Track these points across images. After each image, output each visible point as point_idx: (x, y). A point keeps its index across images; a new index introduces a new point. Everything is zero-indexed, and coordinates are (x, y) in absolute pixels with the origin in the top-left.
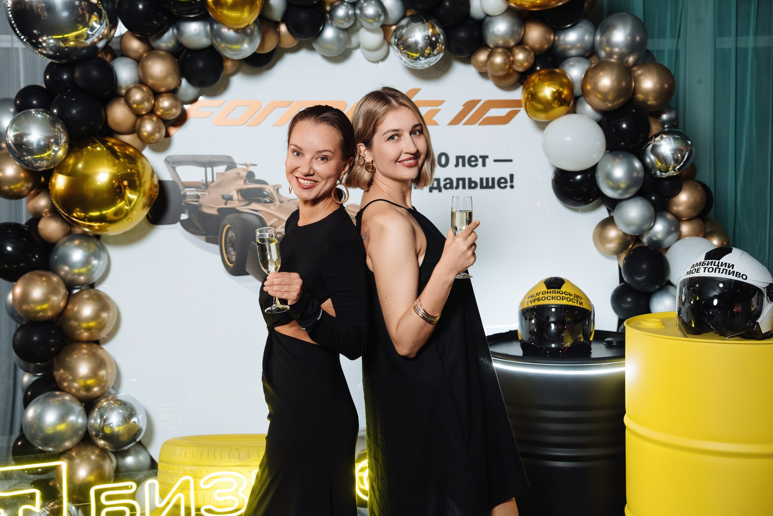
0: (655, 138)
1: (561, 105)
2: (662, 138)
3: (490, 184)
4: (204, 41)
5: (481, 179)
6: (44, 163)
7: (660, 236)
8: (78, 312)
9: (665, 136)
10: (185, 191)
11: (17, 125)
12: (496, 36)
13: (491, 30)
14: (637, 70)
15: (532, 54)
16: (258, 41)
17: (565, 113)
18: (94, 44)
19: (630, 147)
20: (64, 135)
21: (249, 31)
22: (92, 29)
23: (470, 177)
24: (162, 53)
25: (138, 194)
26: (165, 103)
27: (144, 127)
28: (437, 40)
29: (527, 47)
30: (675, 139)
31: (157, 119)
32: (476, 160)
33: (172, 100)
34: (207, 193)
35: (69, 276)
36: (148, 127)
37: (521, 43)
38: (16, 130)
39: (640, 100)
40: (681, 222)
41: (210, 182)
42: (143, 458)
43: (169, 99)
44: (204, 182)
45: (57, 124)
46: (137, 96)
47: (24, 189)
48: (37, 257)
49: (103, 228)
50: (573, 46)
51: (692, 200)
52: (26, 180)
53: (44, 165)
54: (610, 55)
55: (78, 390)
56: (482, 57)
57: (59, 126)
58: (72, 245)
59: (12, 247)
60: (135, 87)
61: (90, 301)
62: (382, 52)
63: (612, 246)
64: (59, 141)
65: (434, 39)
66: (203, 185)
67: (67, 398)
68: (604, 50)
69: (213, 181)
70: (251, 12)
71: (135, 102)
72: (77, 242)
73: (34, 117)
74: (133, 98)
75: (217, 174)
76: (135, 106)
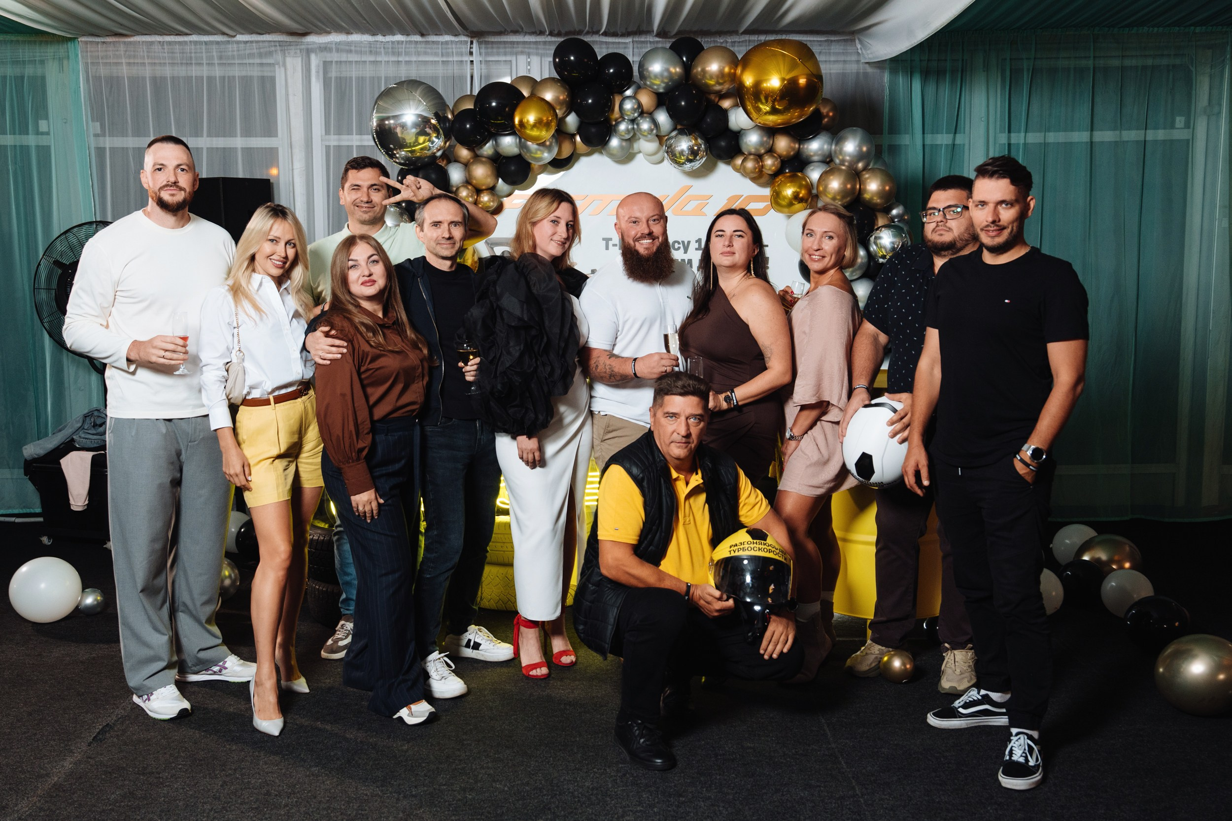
0: (876, 231)
1: (799, 203)
4: (515, 150)
9: (883, 229)
12: (748, 145)
13: (745, 140)
14: (865, 174)
15: (781, 159)
16: (556, 150)
17: (804, 209)
18: (435, 153)
21: (548, 143)
22: (433, 142)
24: (484, 159)
26: (485, 198)
28: (699, 149)
29: (775, 155)
30: (893, 232)
33: (491, 195)
37: (771, 151)
39: (867, 199)
43: (488, 194)
46: (464, 192)
50: (816, 154)
54: (842, 162)
56: (739, 161)
57: (405, 217)
60: (463, 186)
62: (658, 157)
65: (696, 148)
68: (838, 158)
70: (547, 131)
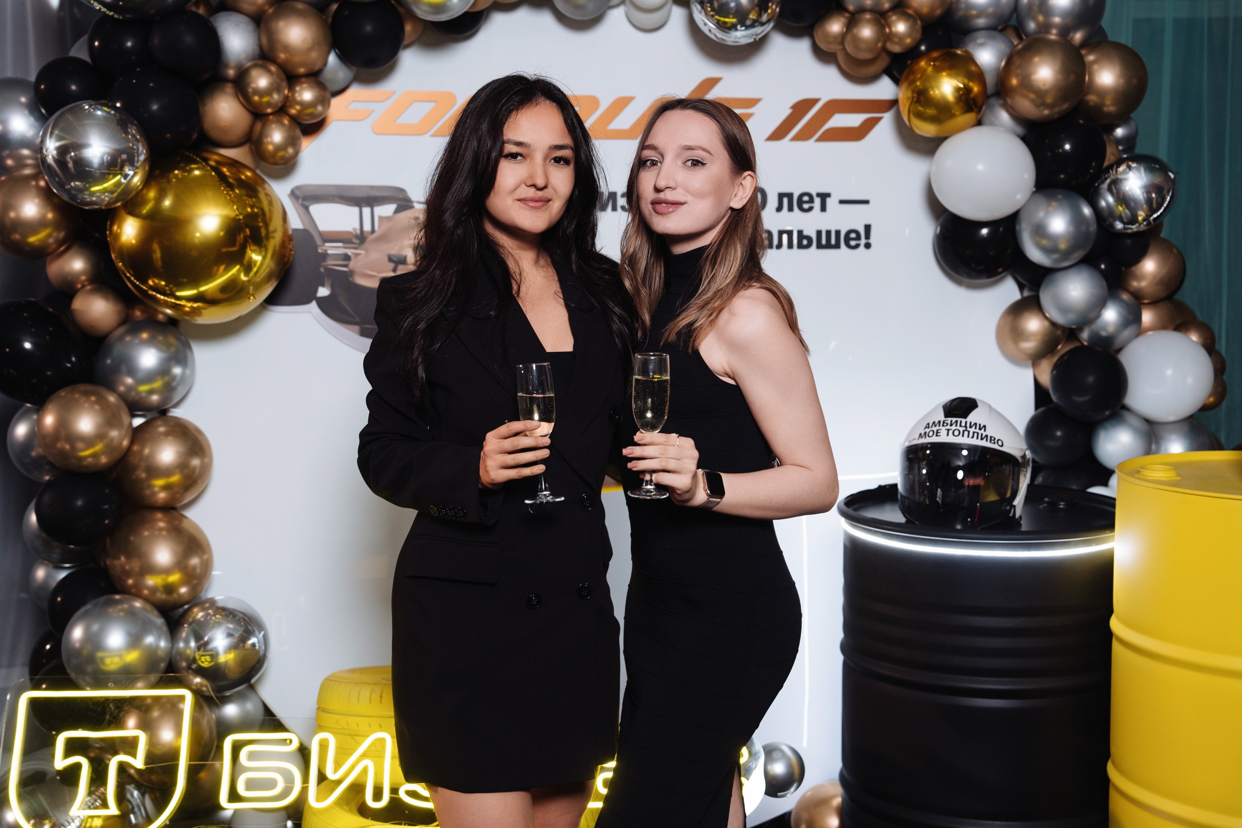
0: (1117, 168)
1: (968, 110)
2: (1129, 167)
3: (833, 242)
5: (819, 233)
6: (106, 196)
7: (1111, 329)
8: (151, 456)
9: (1134, 165)
10: (324, 248)
11: (63, 130)
14: (1090, 53)
15: (919, 22)
17: (972, 124)
19: (1074, 182)
20: (143, 146)
23: (800, 228)
24: (300, 6)
25: (263, 253)
26: (307, 95)
27: (267, 137)
29: (910, 12)
30: (1150, 170)
31: (289, 122)
32: (811, 200)
33: (317, 89)
34: (362, 252)
35: (133, 393)
36: (276, 136)
37: (901, 5)
38: (59, 138)
39: (1092, 104)
40: (1142, 306)
41: (367, 232)
42: (251, 706)
43: (311, 87)
44: (358, 232)
45: (129, 125)
46: (262, 81)
47: (51, 240)
48: (73, 359)
49: (197, 311)
50: (982, 12)
51: (1164, 271)
52: (57, 225)
53: (103, 200)
54: (1045, 27)
55: (154, 590)
56: (835, 27)
57: (133, 130)
58: (137, 341)
59: (32, 343)
60: (255, 66)
61: (170, 438)
63: (1029, 345)
64: (136, 159)
66: (357, 237)
67: (138, 604)
68: (1034, 19)
69: (373, 231)
71: (257, 92)
72: (145, 336)
73: (91, 116)
74: (254, 85)
75: (380, 218)
76: (256, 98)
